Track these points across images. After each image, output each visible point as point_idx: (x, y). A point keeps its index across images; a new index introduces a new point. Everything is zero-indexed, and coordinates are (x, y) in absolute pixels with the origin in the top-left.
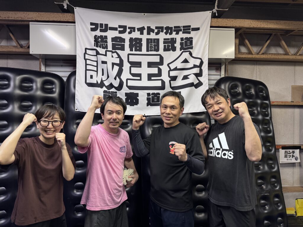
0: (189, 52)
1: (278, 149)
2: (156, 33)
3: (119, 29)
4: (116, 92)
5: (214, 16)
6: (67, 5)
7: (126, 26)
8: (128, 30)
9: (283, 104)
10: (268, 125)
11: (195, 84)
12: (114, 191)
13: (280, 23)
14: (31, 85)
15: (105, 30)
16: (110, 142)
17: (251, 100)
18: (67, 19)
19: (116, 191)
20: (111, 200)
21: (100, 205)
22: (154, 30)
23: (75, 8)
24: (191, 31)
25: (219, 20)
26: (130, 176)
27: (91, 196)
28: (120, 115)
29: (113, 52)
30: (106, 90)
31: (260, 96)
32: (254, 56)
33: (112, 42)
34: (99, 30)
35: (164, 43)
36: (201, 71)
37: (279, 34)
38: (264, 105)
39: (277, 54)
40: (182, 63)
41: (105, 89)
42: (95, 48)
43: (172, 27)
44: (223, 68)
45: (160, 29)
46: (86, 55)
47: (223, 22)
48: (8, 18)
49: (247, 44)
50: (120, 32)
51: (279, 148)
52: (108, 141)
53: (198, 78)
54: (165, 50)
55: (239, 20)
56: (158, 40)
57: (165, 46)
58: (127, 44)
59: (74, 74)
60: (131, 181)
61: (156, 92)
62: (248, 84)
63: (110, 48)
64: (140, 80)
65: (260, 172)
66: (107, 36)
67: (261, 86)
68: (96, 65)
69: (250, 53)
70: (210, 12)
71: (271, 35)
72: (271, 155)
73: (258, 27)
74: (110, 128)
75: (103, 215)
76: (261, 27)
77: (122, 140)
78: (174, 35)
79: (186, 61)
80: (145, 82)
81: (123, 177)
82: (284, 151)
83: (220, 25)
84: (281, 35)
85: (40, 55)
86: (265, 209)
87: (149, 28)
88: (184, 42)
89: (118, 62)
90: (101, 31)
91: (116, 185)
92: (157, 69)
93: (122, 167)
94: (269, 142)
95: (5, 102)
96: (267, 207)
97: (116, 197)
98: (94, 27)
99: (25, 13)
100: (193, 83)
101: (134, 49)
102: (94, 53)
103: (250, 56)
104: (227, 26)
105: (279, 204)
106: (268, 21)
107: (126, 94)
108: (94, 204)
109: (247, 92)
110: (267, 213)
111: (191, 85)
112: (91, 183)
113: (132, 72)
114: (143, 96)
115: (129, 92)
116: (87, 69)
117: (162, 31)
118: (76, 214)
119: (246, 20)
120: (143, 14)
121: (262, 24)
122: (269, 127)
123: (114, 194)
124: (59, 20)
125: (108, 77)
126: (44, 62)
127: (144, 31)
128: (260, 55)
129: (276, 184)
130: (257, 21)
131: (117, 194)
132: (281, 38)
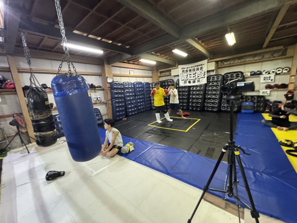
4: (186, 81)
6: (177, 65)
7: (188, 67)
18: (177, 68)
24: (202, 65)
33: (185, 71)
34: (183, 69)
35: (196, 69)
36: (205, 74)
43: (198, 65)
45: (195, 66)
70: (207, 59)
79: (201, 72)
80: (192, 78)
83: (210, 62)
88: (201, 68)
89: (187, 75)
92: (195, 75)
99: (170, 68)
100: (203, 77)
101: (190, 71)
102: (182, 74)
104: (213, 61)
113: (190, 76)
114: (192, 81)
115: (189, 81)
116: (181, 77)
119: (218, 58)
120: (192, 64)
125: (185, 78)
127: (192, 67)
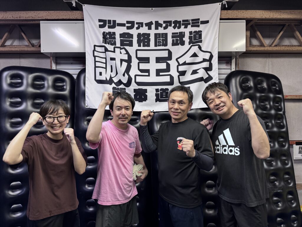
0: (198, 46)
1: (292, 145)
2: (164, 27)
3: (127, 25)
4: (125, 89)
5: (223, 8)
6: (75, 3)
7: (134, 22)
8: (136, 26)
9: (298, 98)
10: (281, 120)
11: (204, 78)
12: (124, 186)
13: (294, 12)
14: (43, 83)
15: (113, 27)
16: (119, 138)
17: (263, 94)
18: (76, 17)
19: (127, 186)
20: (122, 195)
21: (111, 199)
22: (162, 24)
23: (83, 5)
24: (200, 24)
25: (229, 11)
26: (140, 172)
27: (102, 191)
28: (129, 110)
29: (121, 49)
30: (115, 86)
31: (273, 90)
32: (266, 49)
33: (120, 38)
34: (107, 26)
35: (173, 37)
36: (211, 65)
37: (293, 24)
38: (277, 99)
39: (291, 45)
40: (191, 57)
41: (113, 85)
42: (104, 44)
43: (181, 21)
44: (234, 61)
45: (168, 23)
46: (95, 52)
47: (233, 13)
48: (20, 17)
49: (258, 36)
50: (128, 28)
51: (292, 143)
52: (118, 137)
53: (208, 72)
54: (174, 44)
55: (249, 11)
56: (166, 35)
57: (173, 41)
58: (135, 40)
59: (83, 71)
60: (141, 176)
61: (164, 87)
62: (259, 78)
63: (118, 44)
64: (149, 75)
65: (272, 168)
66: (115, 32)
67: (273, 80)
68: (105, 62)
69: (262, 45)
70: (220, 4)
71: (284, 26)
72: (285, 150)
73: (270, 17)
74: (119, 124)
75: (114, 210)
76: (274, 17)
77: (131, 136)
78: (182, 29)
79: (195, 55)
80: (153, 78)
81: (133, 173)
82: (298, 146)
83: (231, 17)
84: (295, 25)
85: (51, 53)
86: (278, 206)
87: (157, 22)
88: (193, 35)
89: (127, 58)
90: (109, 27)
91: (127, 181)
92: (165, 64)
93: (132, 163)
94: (282, 137)
95: (19, 100)
96: (280, 205)
97: (126, 192)
98: (102, 23)
99: (36, 12)
100: (202, 78)
101: (142, 44)
102: (103, 49)
103: (262, 49)
104: (238, 17)
105: (293, 201)
106: (282, 11)
107: (135, 90)
108: (105, 199)
109: (259, 86)
110: (280, 210)
111: (201, 79)
112: (102, 178)
113: (140, 68)
114: (151, 92)
115: (138, 88)
116: (97, 66)
117: (171, 26)
118: (88, 208)
119: (258, 11)
120: (151, 8)
121: (275, 15)
122: (283, 122)
123: (125, 189)
124: (68, 18)
125: (117, 73)
126: (55, 61)
127: (152, 25)
128: (273, 47)
129: (289, 181)
130: (269, 11)
131: (128, 189)
132: (295, 28)
